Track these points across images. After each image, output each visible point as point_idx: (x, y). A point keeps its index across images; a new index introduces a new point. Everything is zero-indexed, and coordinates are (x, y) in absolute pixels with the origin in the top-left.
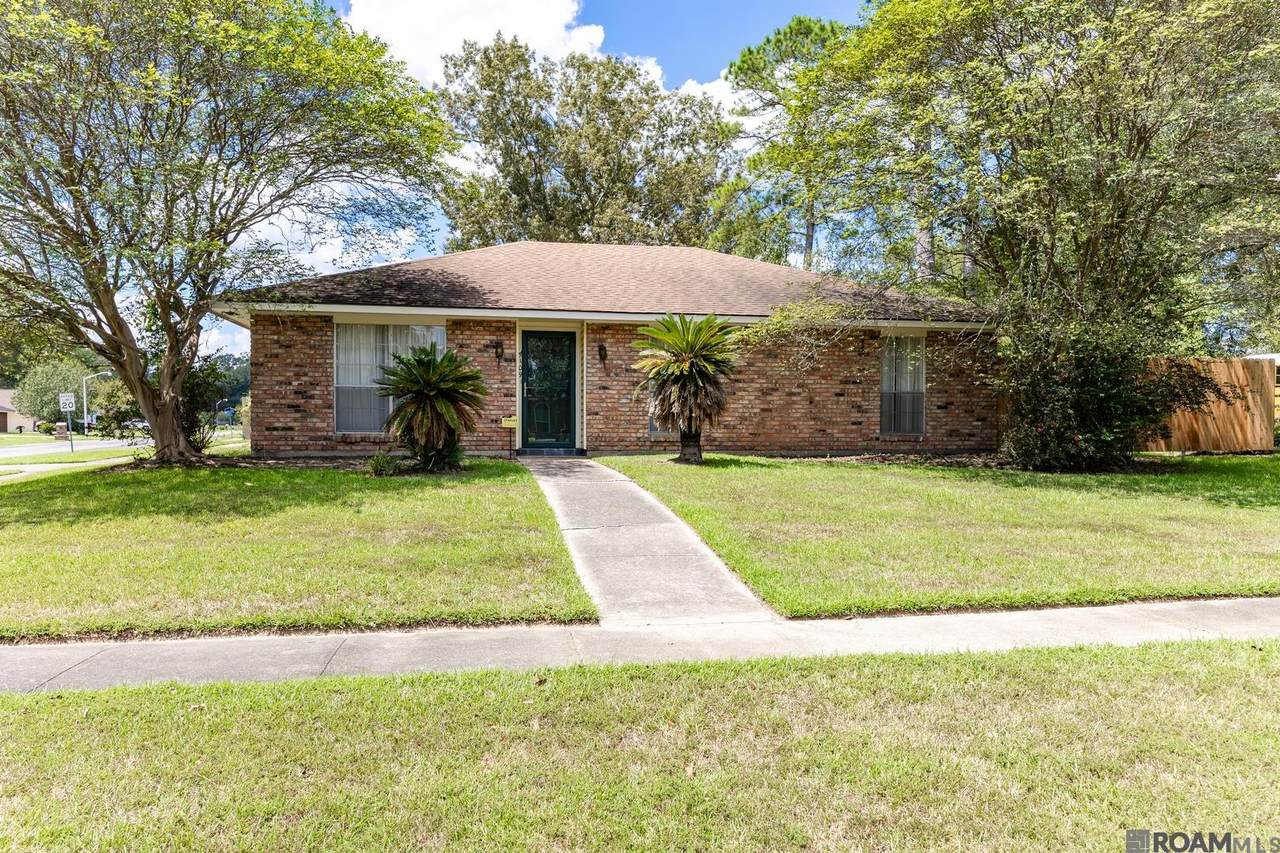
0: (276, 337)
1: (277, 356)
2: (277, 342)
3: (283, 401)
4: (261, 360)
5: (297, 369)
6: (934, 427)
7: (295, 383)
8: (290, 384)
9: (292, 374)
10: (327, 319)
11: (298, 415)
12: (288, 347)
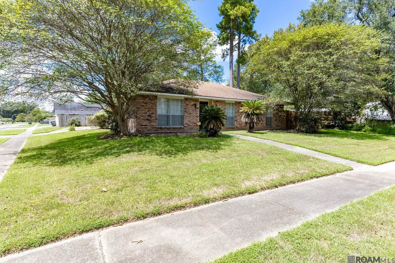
0: (143, 101)
1: (143, 106)
2: (143, 102)
3: (145, 118)
4: (139, 107)
5: (148, 109)
6: (274, 124)
7: (148, 113)
8: (147, 113)
9: (147, 111)
10: (156, 97)
11: (149, 122)
12: (146, 103)
